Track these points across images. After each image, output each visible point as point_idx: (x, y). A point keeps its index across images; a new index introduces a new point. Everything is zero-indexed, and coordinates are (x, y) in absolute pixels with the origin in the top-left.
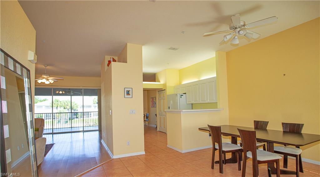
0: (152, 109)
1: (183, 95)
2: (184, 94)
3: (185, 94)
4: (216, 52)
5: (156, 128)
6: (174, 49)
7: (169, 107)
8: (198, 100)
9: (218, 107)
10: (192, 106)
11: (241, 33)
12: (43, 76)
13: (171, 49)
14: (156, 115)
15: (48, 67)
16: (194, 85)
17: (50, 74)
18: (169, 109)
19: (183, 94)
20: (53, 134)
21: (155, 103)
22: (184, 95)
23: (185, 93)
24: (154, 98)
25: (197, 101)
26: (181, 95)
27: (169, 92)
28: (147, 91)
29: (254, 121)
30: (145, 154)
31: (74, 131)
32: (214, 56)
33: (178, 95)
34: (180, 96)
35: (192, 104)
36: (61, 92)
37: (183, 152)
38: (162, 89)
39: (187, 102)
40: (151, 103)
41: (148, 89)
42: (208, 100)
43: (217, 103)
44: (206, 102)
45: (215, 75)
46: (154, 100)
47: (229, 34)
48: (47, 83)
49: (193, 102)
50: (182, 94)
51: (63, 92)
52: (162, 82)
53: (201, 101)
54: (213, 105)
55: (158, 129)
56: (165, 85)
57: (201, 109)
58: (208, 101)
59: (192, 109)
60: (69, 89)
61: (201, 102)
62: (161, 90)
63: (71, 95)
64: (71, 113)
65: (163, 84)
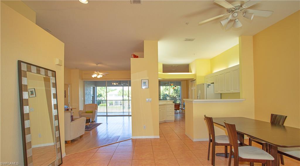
1: (210, 85)
2: (211, 83)
3: (213, 84)
4: (239, 37)
6: (190, 40)
7: (198, 97)
8: (223, 90)
9: (241, 98)
10: (221, 96)
11: (235, 16)
12: (95, 72)
13: (187, 40)
15: (99, 65)
16: (220, 75)
17: (99, 70)
20: (107, 116)
22: (211, 84)
23: (213, 83)
26: (208, 85)
27: (198, 82)
29: (272, 114)
30: (159, 138)
31: (125, 115)
33: (205, 85)
34: (207, 86)
35: (221, 94)
36: (115, 84)
37: (194, 140)
38: (193, 79)
39: (215, 92)
41: (187, 80)
43: (240, 93)
45: (238, 63)
47: (226, 19)
48: (99, 77)
50: (209, 84)
51: (117, 84)
52: (193, 72)
53: (226, 91)
54: (236, 95)
56: (195, 75)
57: (229, 98)
59: (221, 99)
60: (120, 81)
62: (193, 80)
63: (123, 86)
64: (129, 100)
65: (194, 74)
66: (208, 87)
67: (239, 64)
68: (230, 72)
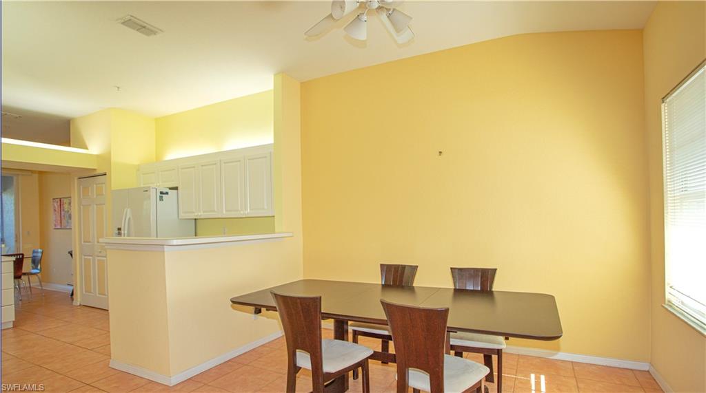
0: (56, 236)
1: (167, 193)
2: (170, 189)
3: (175, 191)
4: (275, 75)
5: (72, 294)
7: (119, 229)
8: (215, 209)
9: (276, 230)
10: (196, 226)
14: (71, 255)
18: (119, 234)
19: (167, 190)
21: (70, 217)
22: (170, 191)
23: (176, 188)
24: (66, 201)
25: (214, 211)
26: (161, 193)
27: (117, 181)
28: (36, 176)
29: (381, 265)
32: (271, 87)
33: (153, 193)
34: (159, 194)
35: (196, 220)
38: (95, 170)
39: (181, 214)
40: (53, 217)
42: (246, 209)
43: (274, 216)
44: (242, 213)
46: (66, 206)
49: (200, 214)
50: (164, 191)
52: (95, 148)
53: (224, 212)
54: (263, 223)
55: (78, 300)
56: (105, 158)
57: (224, 234)
58: (248, 212)
59: (196, 235)
61: (225, 214)
62: (89, 176)
65: (97, 156)
66: (161, 199)
67: (272, 141)
68: (239, 161)
